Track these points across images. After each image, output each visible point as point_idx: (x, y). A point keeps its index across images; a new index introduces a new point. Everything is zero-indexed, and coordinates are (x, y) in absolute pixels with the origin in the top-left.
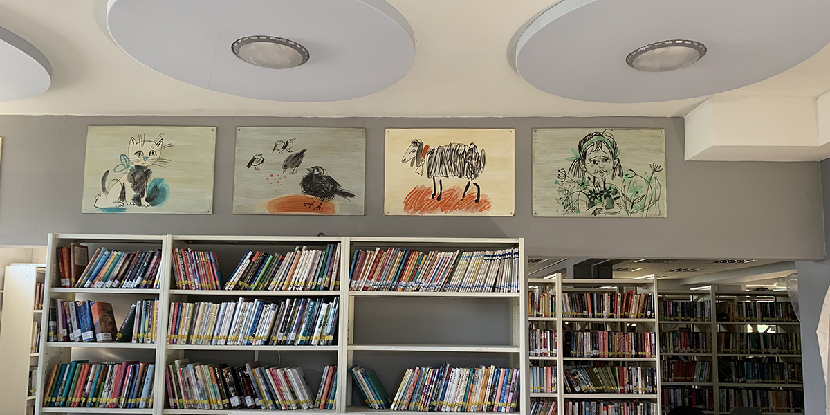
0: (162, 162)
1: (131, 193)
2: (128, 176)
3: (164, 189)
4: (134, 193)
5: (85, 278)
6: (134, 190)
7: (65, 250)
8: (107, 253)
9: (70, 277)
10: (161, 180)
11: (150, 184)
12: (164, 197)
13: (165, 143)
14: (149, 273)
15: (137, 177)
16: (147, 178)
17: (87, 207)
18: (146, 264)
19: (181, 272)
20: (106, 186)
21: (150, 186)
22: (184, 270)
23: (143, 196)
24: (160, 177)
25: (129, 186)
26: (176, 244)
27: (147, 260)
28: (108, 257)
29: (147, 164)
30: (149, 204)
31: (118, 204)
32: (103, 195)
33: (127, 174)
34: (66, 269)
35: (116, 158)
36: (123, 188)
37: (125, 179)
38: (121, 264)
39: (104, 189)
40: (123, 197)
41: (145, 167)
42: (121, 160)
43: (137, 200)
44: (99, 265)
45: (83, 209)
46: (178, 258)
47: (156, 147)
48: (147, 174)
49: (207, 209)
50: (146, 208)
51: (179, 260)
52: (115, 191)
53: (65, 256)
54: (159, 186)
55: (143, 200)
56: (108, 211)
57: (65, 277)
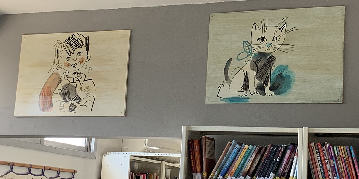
0: (286, 47)
1: (254, 82)
2: (251, 64)
3: (289, 77)
4: (257, 82)
5: (217, 172)
6: (258, 78)
7: (196, 143)
8: (238, 146)
9: (202, 172)
10: (286, 67)
11: (273, 71)
12: (289, 86)
13: (289, 27)
14: (282, 169)
15: (260, 64)
16: (270, 65)
17: (210, 97)
18: (278, 159)
19: (319, 168)
20: (229, 75)
21: (274, 73)
22: (322, 167)
23: (267, 85)
24: (284, 63)
25: (252, 74)
26: (313, 137)
27: (280, 155)
28: (239, 151)
29: (271, 50)
30: (273, 93)
31: (241, 94)
32: (226, 85)
33: (249, 62)
34: (198, 163)
35: (238, 46)
36: (246, 77)
37: (247, 67)
38: (252, 159)
39: (227, 78)
40: (246, 86)
41: (269, 54)
42: (244, 47)
43: (261, 89)
44: (230, 159)
45: (206, 100)
46: (315, 153)
47: (279, 33)
48: (270, 60)
49: (337, 97)
50: (270, 97)
51: (316, 155)
52: (239, 80)
53: (197, 148)
54: (284, 74)
55: (267, 89)
56: (232, 101)
57: (196, 171)
